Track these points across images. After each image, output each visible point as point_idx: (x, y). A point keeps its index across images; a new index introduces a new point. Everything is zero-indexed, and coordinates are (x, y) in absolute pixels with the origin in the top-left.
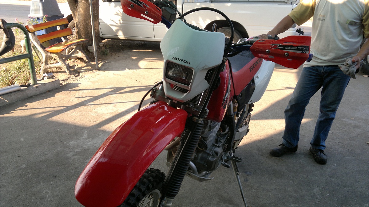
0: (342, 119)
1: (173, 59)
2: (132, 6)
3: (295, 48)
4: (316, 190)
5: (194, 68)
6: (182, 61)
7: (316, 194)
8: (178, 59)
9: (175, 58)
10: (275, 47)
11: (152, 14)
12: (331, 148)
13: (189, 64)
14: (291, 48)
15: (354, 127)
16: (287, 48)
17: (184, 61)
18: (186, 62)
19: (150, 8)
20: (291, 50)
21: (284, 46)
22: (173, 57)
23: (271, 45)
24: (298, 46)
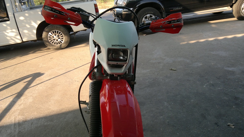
0: (150, 61)
1: (112, 46)
2: (56, 16)
3: (176, 21)
4: (166, 103)
5: (129, 48)
6: (119, 46)
7: (168, 105)
8: (116, 46)
9: (114, 45)
10: (165, 23)
11: (74, 19)
12: (156, 79)
13: (125, 47)
14: (174, 21)
15: (158, 64)
16: (172, 22)
17: (121, 45)
18: (122, 46)
19: (71, 15)
20: (174, 22)
21: (170, 21)
22: (112, 45)
23: (162, 22)
24: (177, 20)
